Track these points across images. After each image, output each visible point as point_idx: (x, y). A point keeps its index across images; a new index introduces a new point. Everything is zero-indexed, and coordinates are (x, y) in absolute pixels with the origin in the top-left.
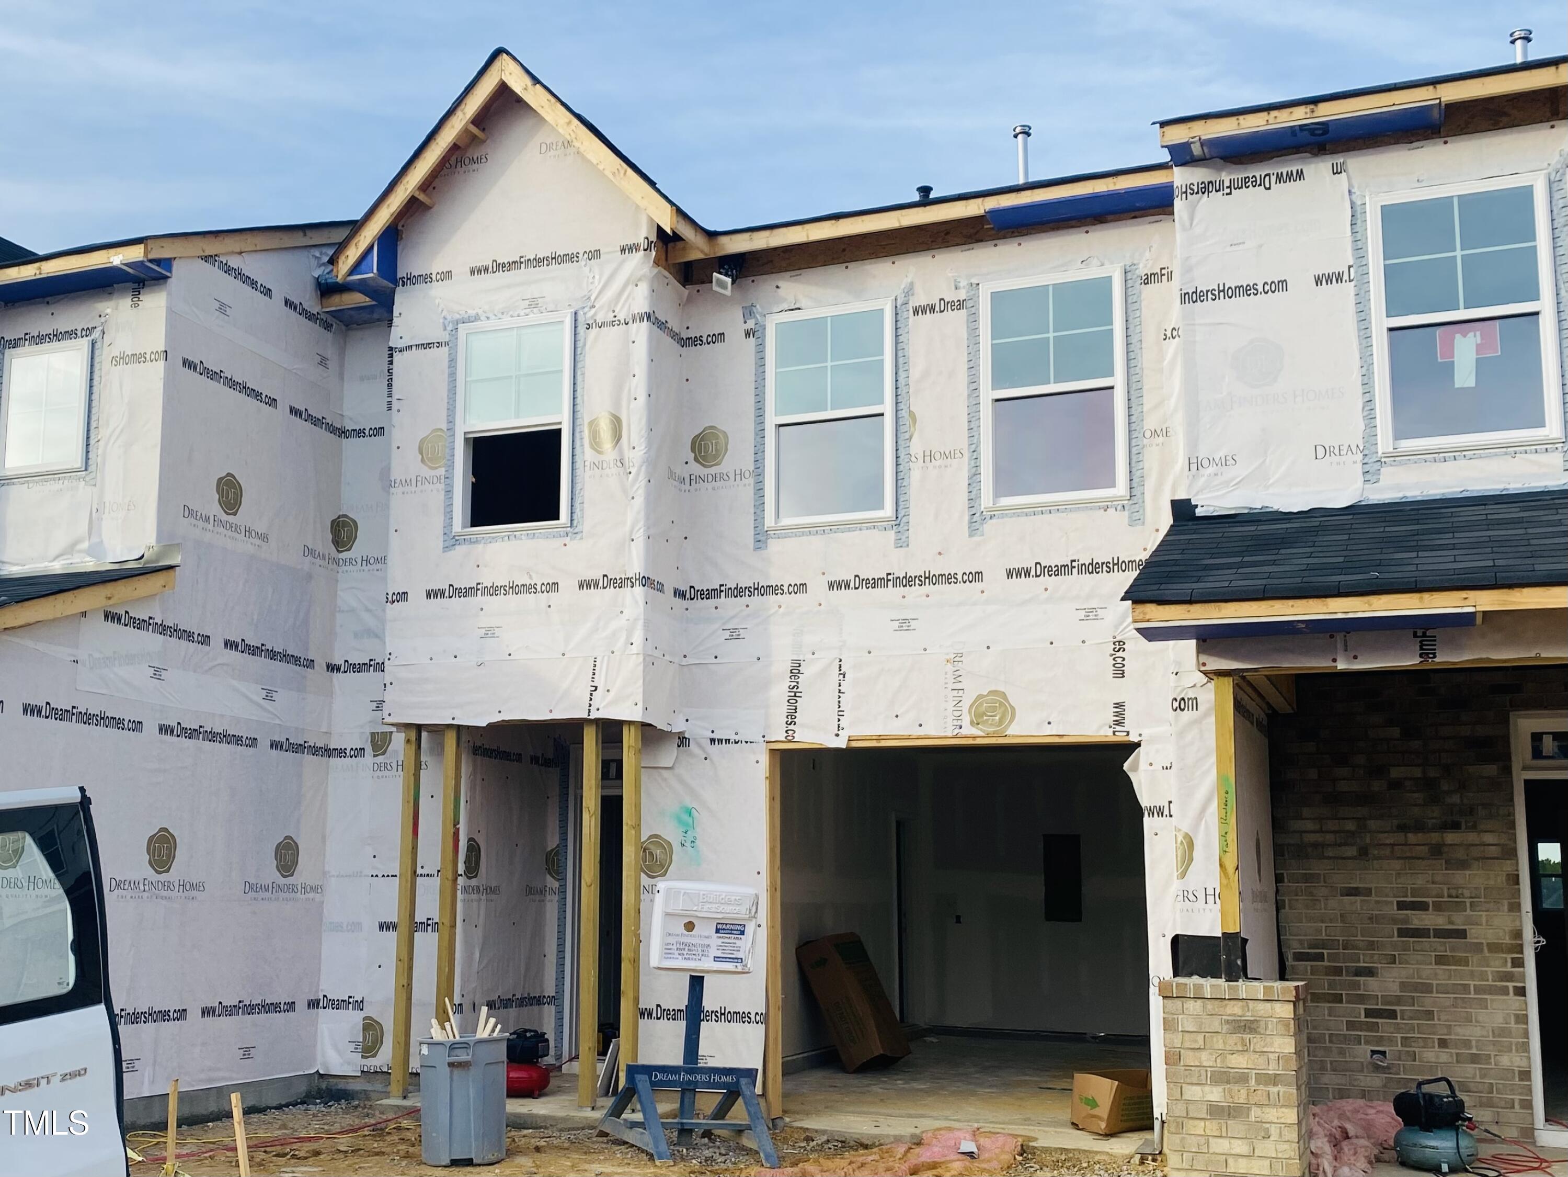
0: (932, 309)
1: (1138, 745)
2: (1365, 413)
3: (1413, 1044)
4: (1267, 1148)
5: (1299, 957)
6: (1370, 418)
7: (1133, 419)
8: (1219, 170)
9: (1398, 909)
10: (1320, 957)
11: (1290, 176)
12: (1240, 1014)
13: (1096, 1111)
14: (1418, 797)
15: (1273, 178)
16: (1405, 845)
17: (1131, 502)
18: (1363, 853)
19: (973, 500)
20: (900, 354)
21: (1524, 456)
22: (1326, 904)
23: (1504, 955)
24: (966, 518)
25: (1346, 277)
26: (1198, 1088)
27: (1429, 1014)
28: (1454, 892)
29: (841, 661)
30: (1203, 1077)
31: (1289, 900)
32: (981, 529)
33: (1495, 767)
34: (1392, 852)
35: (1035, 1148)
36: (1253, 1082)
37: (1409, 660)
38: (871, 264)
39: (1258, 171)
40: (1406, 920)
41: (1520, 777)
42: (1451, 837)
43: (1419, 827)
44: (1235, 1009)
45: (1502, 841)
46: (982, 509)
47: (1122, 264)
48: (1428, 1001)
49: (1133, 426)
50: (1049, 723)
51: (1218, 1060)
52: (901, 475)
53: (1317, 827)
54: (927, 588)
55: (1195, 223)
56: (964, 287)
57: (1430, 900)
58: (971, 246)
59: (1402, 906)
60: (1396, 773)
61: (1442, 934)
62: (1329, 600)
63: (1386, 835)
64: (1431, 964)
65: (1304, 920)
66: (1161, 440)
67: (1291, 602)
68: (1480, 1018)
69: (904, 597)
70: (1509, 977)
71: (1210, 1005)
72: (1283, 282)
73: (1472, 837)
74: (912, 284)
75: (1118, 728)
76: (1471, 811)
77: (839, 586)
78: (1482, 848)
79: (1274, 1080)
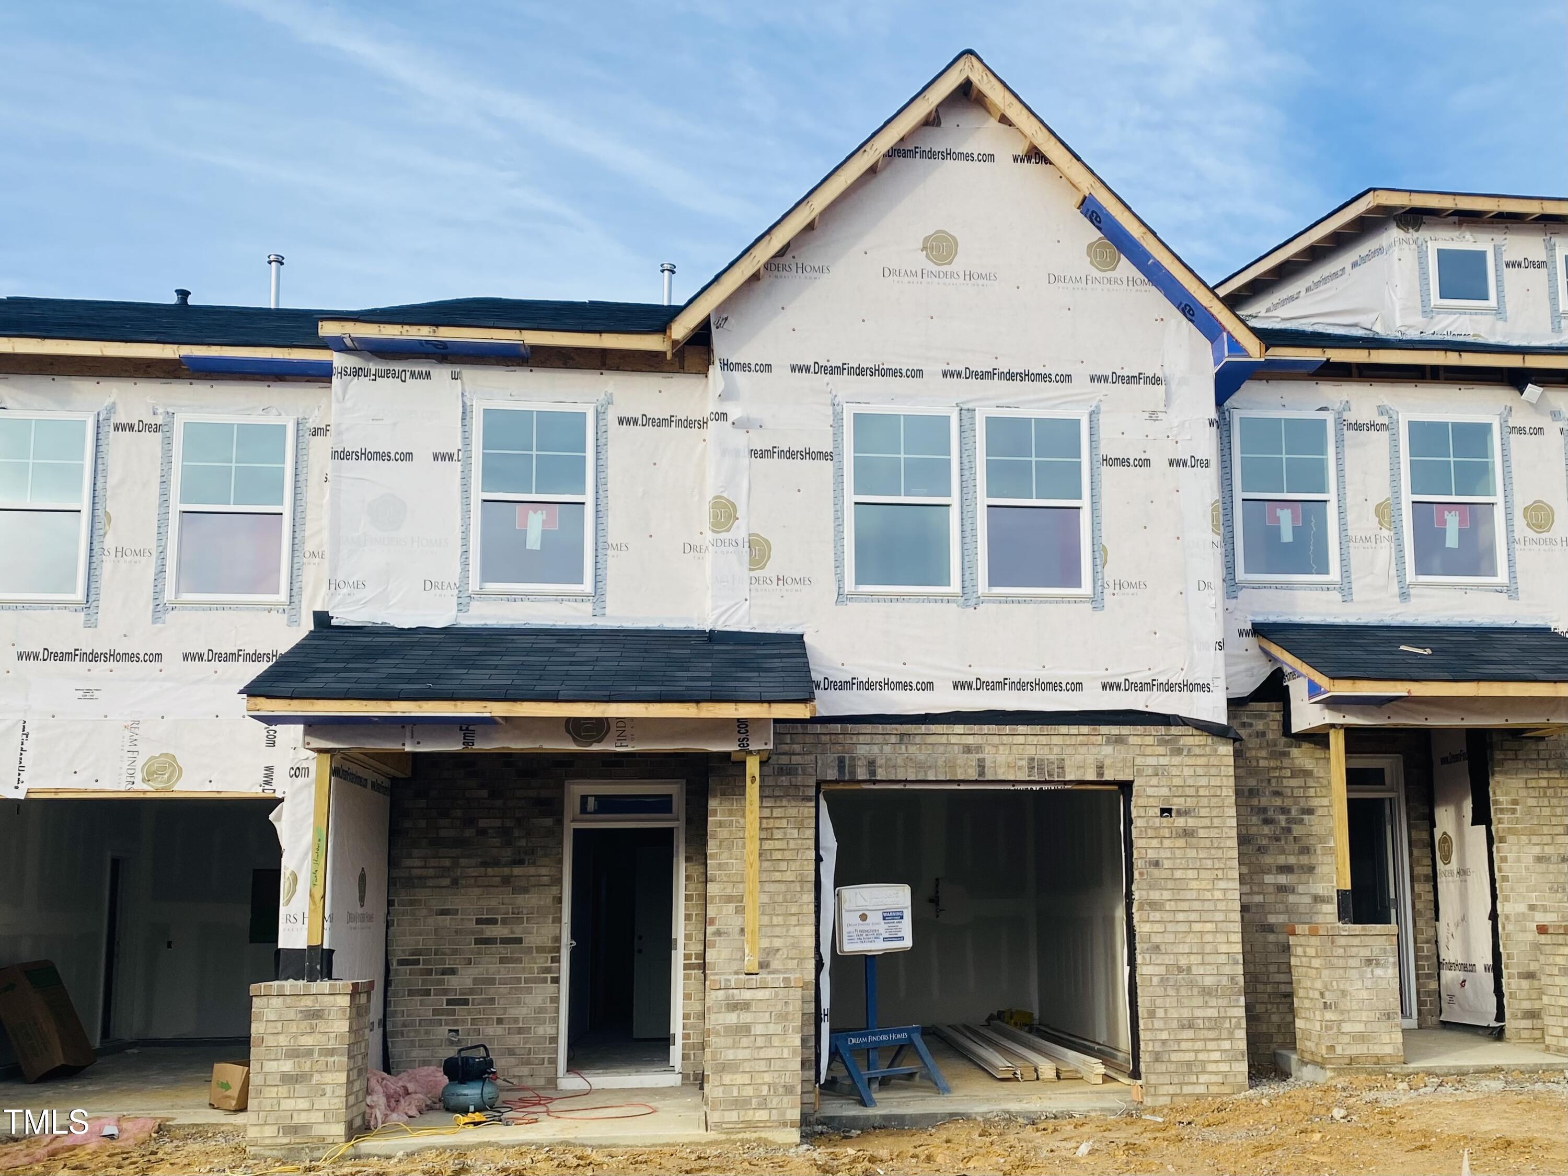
0: (131, 428)
1: (282, 800)
2: (462, 560)
3: (480, 1023)
4: (323, 1103)
5: (402, 962)
6: (465, 564)
7: (297, 541)
8: (368, 360)
9: (476, 924)
10: (417, 962)
11: (420, 374)
12: (311, 1005)
13: (228, 1093)
14: (497, 841)
15: (408, 374)
16: (486, 876)
17: (290, 607)
18: (455, 882)
19: (158, 593)
20: (100, 461)
21: (568, 603)
22: (424, 922)
23: (546, 955)
24: (151, 607)
25: (455, 457)
26: (275, 1063)
27: (492, 1000)
28: (516, 911)
29: (25, 722)
30: (279, 1055)
31: (398, 920)
32: (163, 618)
33: (551, 819)
34: (476, 881)
35: (170, 1126)
36: (316, 1055)
37: (455, 747)
38: (76, 380)
39: (397, 367)
40: (482, 932)
41: (569, 827)
42: (517, 871)
43: (496, 863)
44: (307, 1002)
45: (551, 873)
46: (165, 602)
47: (296, 417)
48: (491, 991)
49: (296, 547)
50: (211, 781)
51: (292, 1040)
52: (93, 566)
53: (422, 864)
54: (111, 664)
55: (347, 397)
56: (161, 414)
57: (499, 917)
58: (169, 380)
59: (479, 921)
60: (482, 823)
61: (505, 941)
62: (392, 702)
63: (472, 869)
64: (496, 963)
65: (408, 934)
66: (317, 560)
67: (365, 702)
68: (527, 1001)
69: (89, 670)
70: (548, 970)
71: (288, 1000)
72: (409, 454)
73: (532, 870)
74: (114, 403)
75: (267, 787)
76: (533, 852)
77: (28, 657)
78: (538, 878)
79: (332, 1052)
